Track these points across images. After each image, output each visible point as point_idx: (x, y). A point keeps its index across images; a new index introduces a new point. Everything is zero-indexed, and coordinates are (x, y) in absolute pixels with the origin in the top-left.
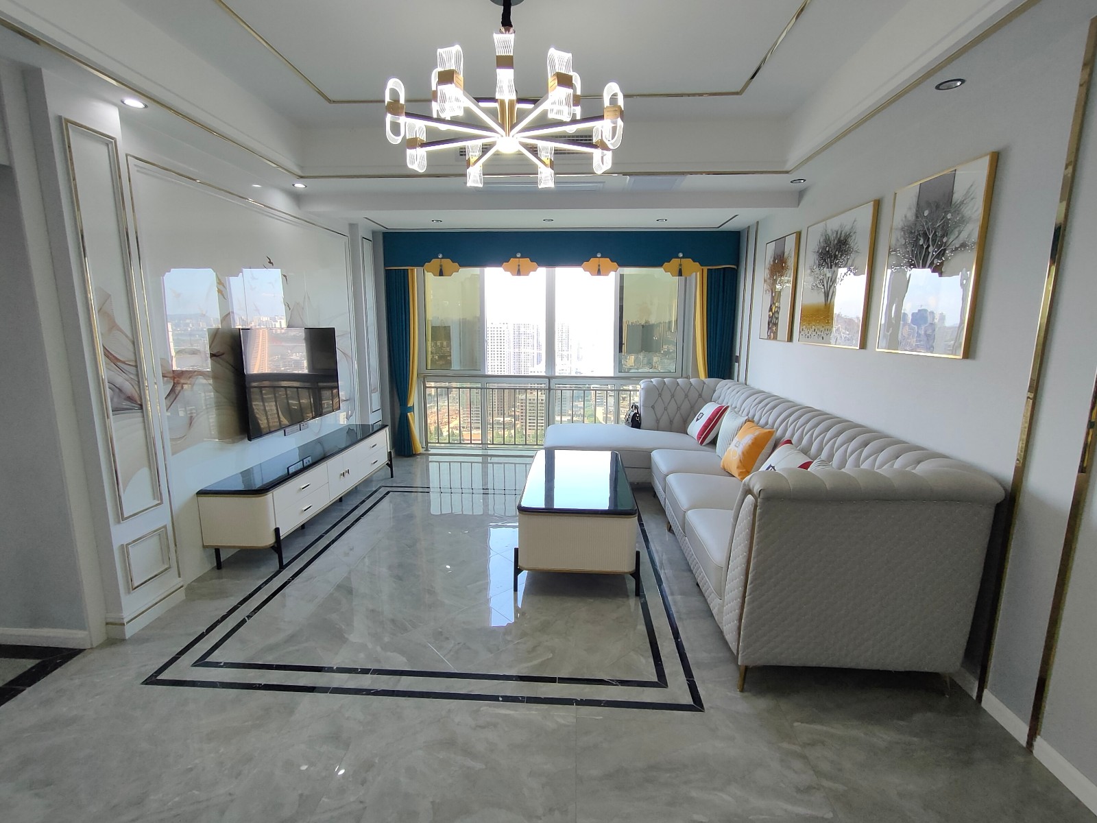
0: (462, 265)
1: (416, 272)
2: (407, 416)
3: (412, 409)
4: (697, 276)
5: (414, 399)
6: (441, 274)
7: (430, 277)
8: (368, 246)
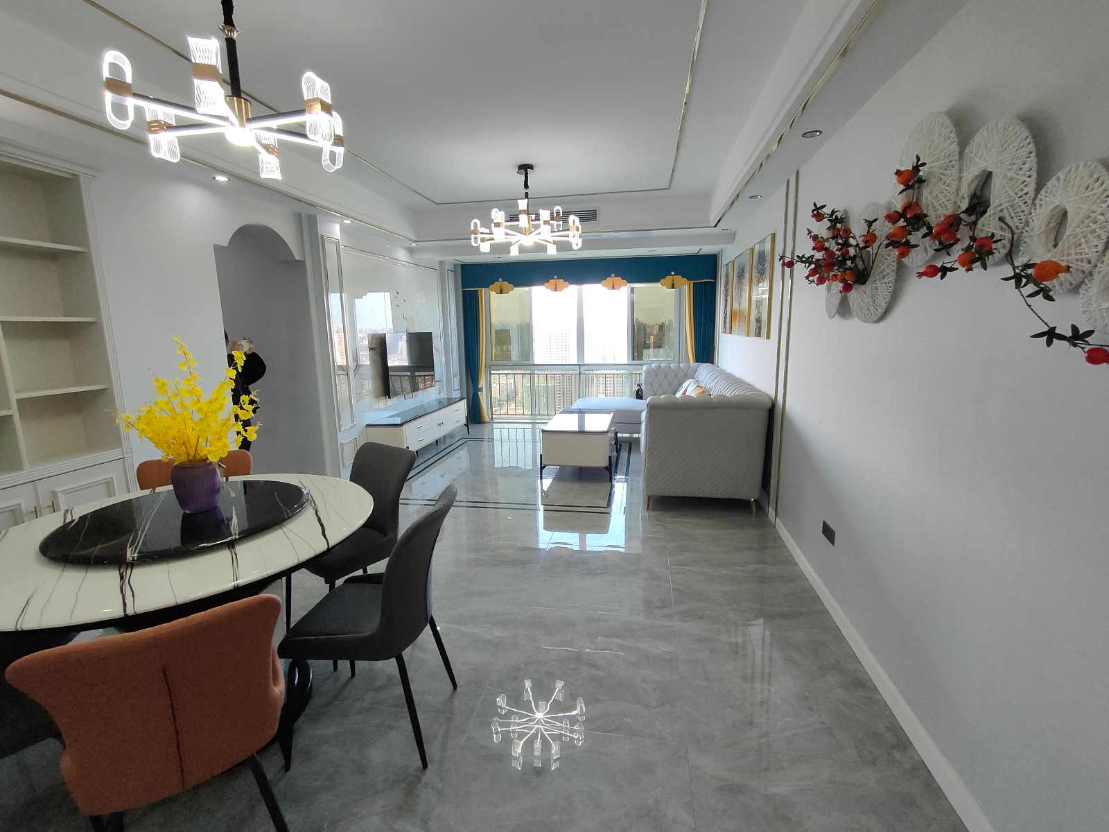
0: (516, 285)
1: (483, 292)
2: (478, 395)
3: (481, 390)
4: (686, 287)
5: (482, 383)
6: (501, 292)
7: (493, 294)
8: (451, 275)
